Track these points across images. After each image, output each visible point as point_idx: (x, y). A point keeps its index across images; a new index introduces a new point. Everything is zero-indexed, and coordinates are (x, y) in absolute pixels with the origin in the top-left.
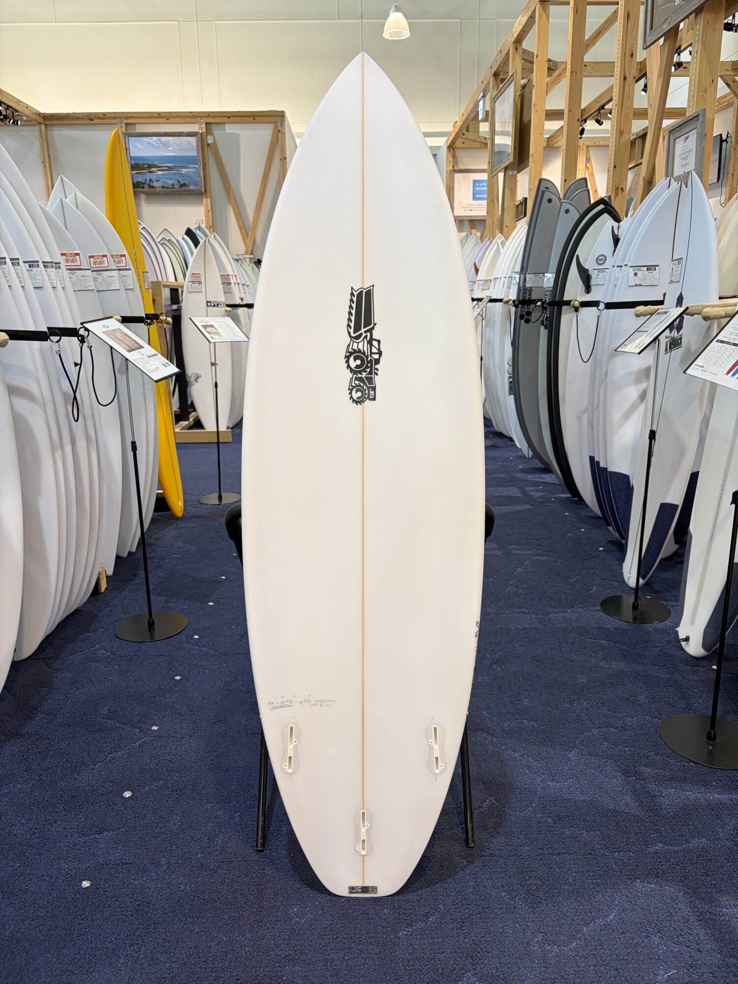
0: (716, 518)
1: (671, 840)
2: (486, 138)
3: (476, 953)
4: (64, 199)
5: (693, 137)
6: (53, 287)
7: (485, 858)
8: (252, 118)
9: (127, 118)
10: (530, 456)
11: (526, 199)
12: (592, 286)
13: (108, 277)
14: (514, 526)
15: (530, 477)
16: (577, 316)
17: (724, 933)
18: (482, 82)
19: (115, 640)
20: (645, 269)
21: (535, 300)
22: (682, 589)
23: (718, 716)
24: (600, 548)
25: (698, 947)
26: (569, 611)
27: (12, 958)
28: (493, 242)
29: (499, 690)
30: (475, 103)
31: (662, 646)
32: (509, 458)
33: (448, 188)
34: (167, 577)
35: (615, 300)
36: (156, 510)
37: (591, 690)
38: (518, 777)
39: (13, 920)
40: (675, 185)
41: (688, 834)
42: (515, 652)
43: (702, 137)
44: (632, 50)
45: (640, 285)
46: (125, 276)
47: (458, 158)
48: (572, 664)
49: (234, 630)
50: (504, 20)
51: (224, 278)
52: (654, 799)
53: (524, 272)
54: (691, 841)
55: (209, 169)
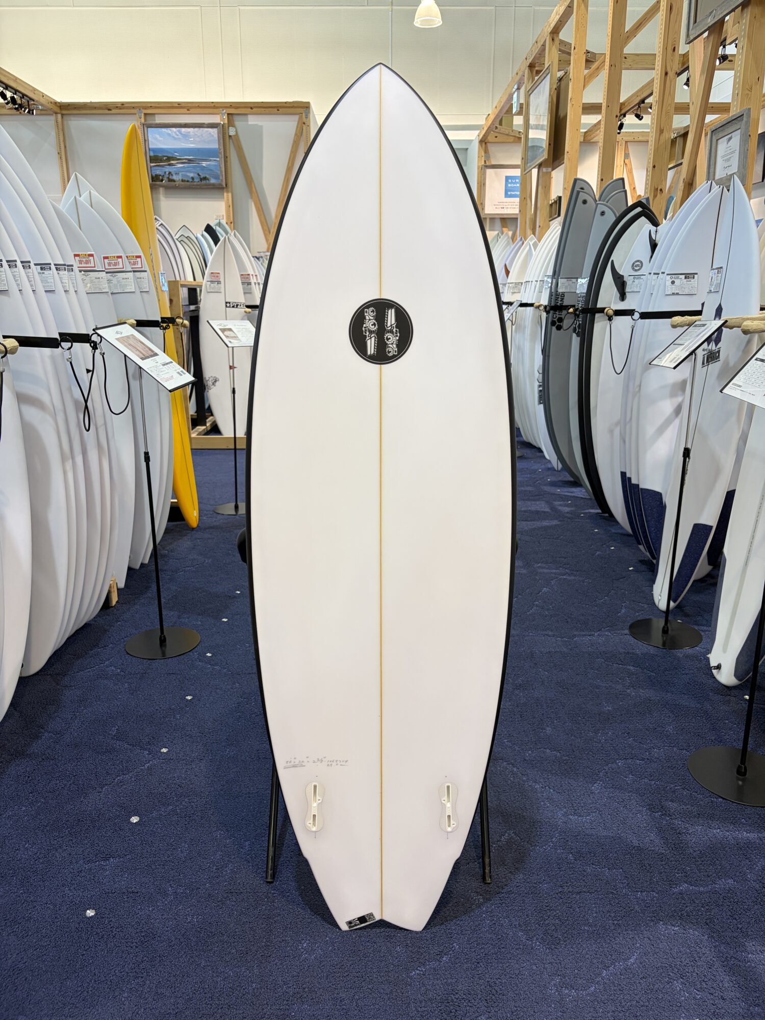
0: (752, 542)
1: (696, 880)
2: (520, 132)
3: (491, 995)
4: (78, 197)
5: (736, 138)
6: (65, 291)
7: (503, 895)
8: (276, 109)
9: (145, 108)
10: (559, 468)
11: (560, 198)
12: (627, 294)
13: (123, 279)
14: (541, 543)
15: (559, 490)
16: (610, 325)
17: (750, 981)
18: (517, 74)
19: (125, 657)
20: (684, 276)
21: (568, 306)
22: (714, 614)
23: (749, 749)
24: (631, 567)
25: (722, 994)
26: (596, 634)
27: (14, 989)
28: (525, 243)
29: (521, 717)
30: (509, 96)
31: (692, 673)
32: (537, 470)
33: (479, 185)
34: (180, 591)
35: (650, 310)
36: (170, 520)
37: (617, 718)
38: (539, 810)
39: (15, 949)
40: (716, 189)
41: (714, 875)
42: (539, 677)
43: (745, 138)
44: (675, 44)
45: (677, 294)
46: (141, 278)
47: (490, 153)
48: (597, 691)
49: (248, 649)
50: (541, 8)
51: (244, 278)
52: (680, 836)
53: (556, 277)
54: (718, 883)
55: (230, 163)
